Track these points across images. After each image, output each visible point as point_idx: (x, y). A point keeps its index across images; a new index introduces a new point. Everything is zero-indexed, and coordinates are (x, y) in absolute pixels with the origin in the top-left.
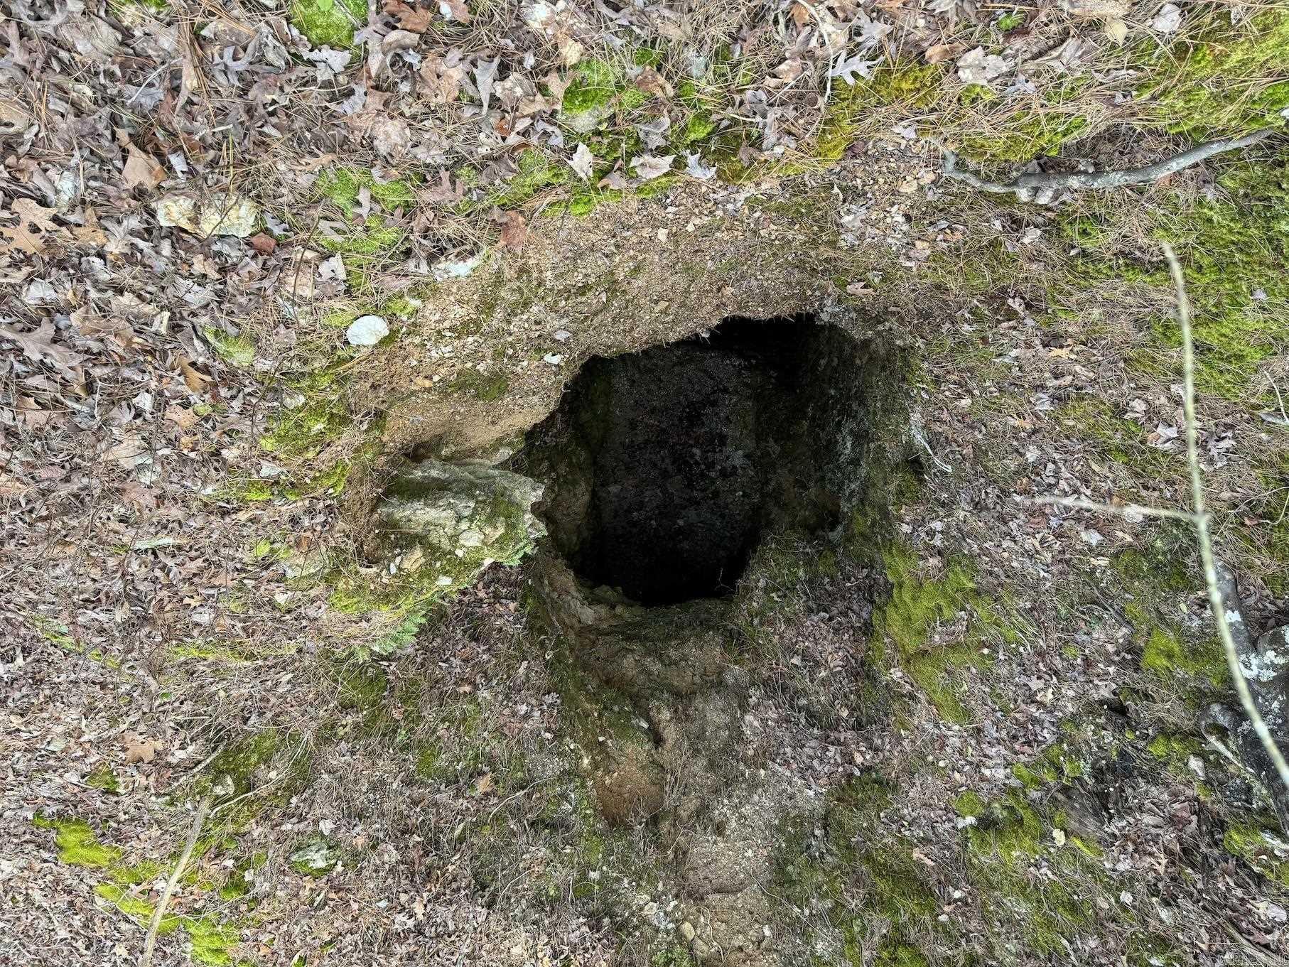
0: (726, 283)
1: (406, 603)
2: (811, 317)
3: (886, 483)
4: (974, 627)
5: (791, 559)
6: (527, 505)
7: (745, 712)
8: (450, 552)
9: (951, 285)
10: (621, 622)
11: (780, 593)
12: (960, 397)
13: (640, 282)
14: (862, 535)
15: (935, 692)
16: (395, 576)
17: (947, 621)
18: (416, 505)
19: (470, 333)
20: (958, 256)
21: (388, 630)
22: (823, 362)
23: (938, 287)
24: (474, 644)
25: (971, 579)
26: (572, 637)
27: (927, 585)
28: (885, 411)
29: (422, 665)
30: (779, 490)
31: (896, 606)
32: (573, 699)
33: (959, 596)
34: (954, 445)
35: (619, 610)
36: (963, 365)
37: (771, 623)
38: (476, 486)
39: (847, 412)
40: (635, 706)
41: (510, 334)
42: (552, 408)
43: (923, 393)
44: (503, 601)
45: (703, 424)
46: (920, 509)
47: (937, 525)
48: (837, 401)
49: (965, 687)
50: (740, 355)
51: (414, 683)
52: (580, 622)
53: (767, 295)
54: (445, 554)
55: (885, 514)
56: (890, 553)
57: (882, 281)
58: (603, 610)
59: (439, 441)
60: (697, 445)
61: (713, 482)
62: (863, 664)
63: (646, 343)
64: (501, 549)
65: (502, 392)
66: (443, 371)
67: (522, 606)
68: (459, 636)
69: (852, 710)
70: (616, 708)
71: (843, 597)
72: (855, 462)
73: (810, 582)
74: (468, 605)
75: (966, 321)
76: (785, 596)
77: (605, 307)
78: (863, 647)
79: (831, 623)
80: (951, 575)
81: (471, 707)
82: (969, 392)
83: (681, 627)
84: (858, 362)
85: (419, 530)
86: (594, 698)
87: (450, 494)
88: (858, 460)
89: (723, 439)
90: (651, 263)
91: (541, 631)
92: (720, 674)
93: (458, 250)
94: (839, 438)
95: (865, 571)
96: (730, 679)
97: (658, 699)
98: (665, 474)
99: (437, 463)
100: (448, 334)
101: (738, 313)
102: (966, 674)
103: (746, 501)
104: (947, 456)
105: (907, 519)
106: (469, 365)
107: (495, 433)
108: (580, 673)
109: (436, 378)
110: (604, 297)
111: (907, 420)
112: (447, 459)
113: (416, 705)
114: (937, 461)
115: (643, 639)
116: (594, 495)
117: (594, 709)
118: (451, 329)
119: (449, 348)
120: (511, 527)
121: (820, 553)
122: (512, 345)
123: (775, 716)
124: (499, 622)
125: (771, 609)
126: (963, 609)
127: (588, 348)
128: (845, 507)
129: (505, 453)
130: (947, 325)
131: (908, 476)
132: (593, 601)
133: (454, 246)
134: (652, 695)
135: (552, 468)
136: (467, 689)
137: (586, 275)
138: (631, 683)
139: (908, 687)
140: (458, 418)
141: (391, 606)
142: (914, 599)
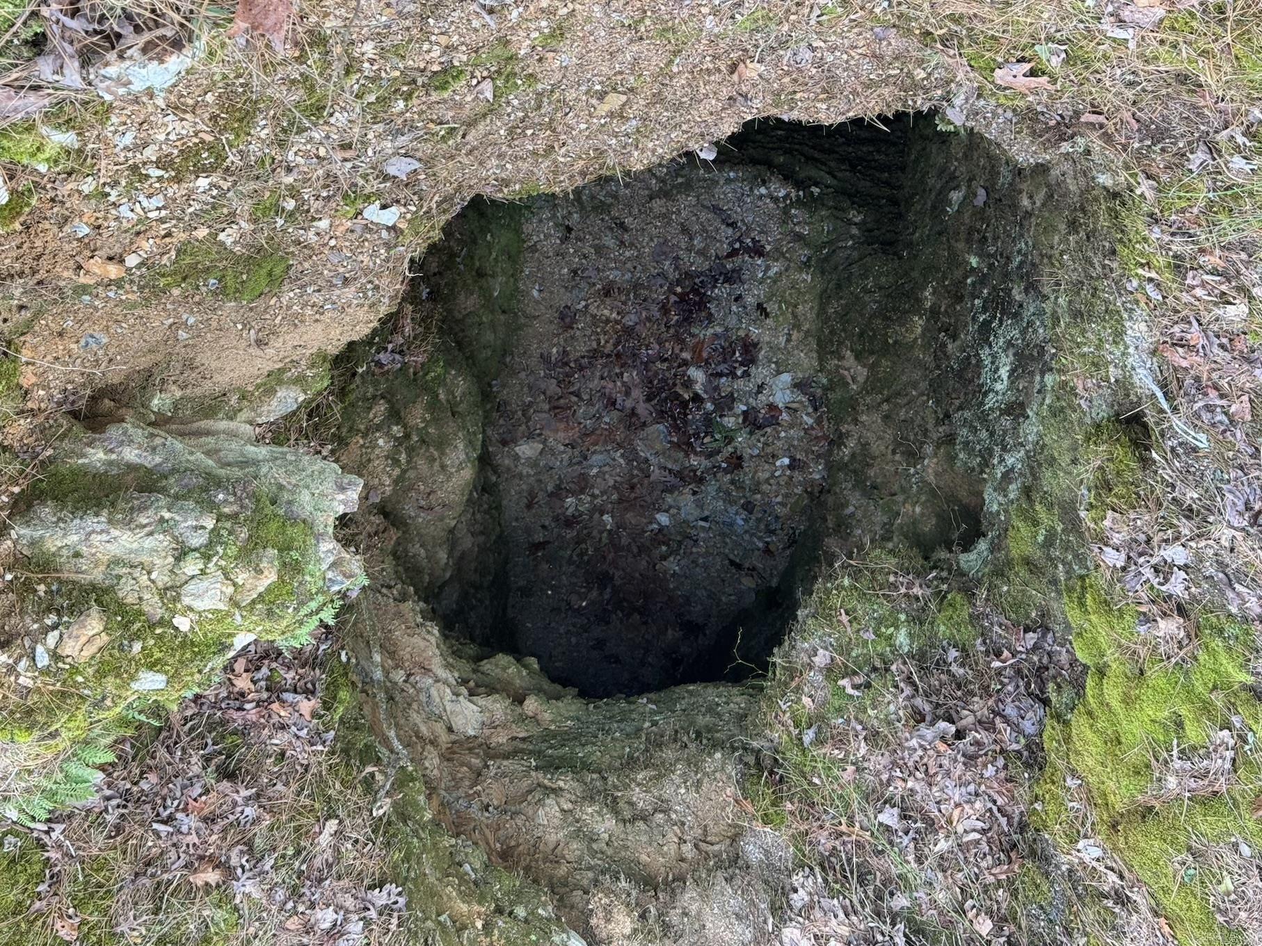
0: (746, 56)
1: (70, 727)
2: (927, 118)
3: (1074, 461)
4: (1248, 763)
5: (883, 609)
6: (326, 521)
7: (782, 921)
8: (161, 623)
9: (1208, 78)
10: (535, 731)
11: (858, 680)
12: (1224, 300)
13: (566, 57)
14: (1027, 562)
15: (1166, 891)
16: (46, 672)
17: (1194, 748)
18: (91, 522)
19: (200, 170)
20: (1221, 22)
21: (35, 780)
22: (956, 196)
23: (1182, 78)
24: (225, 785)
25: (1244, 666)
26: (432, 761)
27: (1155, 674)
28: (1076, 315)
29: (119, 829)
30: (864, 456)
31: (1090, 714)
32: (432, 894)
33: (1218, 700)
34: (1213, 394)
35: (532, 705)
36: (1233, 237)
37: (840, 740)
38: (219, 483)
39: (1002, 306)
40: (562, 903)
41: (289, 170)
42: (383, 310)
43: (1149, 288)
44: (288, 697)
45: (710, 317)
46: (1144, 519)
47: (1176, 554)
48: (983, 280)
49: (1228, 884)
50: (788, 177)
51: (101, 865)
52: (450, 730)
53: (833, 79)
54: (152, 626)
55: (1074, 524)
56: (1082, 604)
57: (1066, 62)
58: (498, 706)
59: (147, 380)
60: (699, 361)
61: (729, 440)
62: (1023, 827)
63: (583, 174)
64: (270, 613)
65: (275, 282)
66: (147, 245)
67: (327, 706)
68: (196, 769)
69: (1000, 921)
70: (521, 912)
71: (986, 688)
72: (1016, 410)
73: (920, 658)
74: (214, 705)
75: (1238, 149)
76: (868, 686)
77: (492, 110)
78: (1022, 792)
79: (961, 744)
80: (1202, 656)
81: (220, 914)
82: (1244, 291)
83: (657, 743)
84: (1026, 202)
85: (97, 575)
86: (475, 890)
87: (163, 501)
88: (1022, 405)
89: (750, 349)
90: (588, 20)
91: (369, 755)
92: (734, 839)
93: (147, 36)
94: (985, 353)
95: (1032, 638)
96: (752, 852)
97: (608, 892)
98: (632, 421)
99: (138, 434)
100: (155, 172)
101: (774, 112)
102: (1229, 858)
103: (799, 477)
104: (1197, 415)
105: (1116, 539)
106: (202, 233)
107: (266, 361)
108: (447, 842)
109: (132, 261)
110: (487, 90)
111: (1119, 335)
112: (160, 422)
113: (105, 912)
114: (1178, 423)
115: (578, 767)
116: (485, 461)
117: (473, 912)
118: (158, 164)
119: (158, 201)
120: (290, 568)
121: (941, 597)
122: (294, 192)
123: (845, 931)
124: (280, 739)
125: (839, 711)
126: (1227, 726)
127: (459, 189)
128: (993, 502)
129: (289, 399)
130: (1199, 157)
131: (1119, 451)
132: (477, 687)
133: (138, 29)
134: (596, 882)
135: (395, 415)
136: (212, 877)
137: (449, 48)
138: (555, 858)
139: (1113, 878)
140: (182, 334)
141: (37, 734)
142: (1127, 701)
